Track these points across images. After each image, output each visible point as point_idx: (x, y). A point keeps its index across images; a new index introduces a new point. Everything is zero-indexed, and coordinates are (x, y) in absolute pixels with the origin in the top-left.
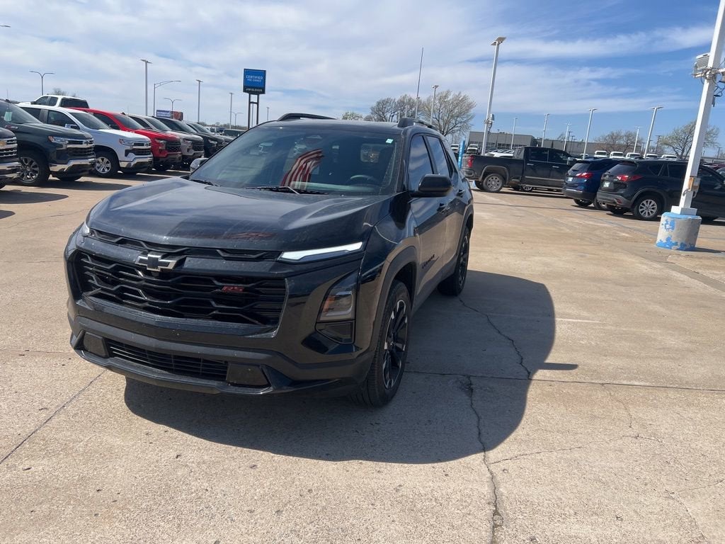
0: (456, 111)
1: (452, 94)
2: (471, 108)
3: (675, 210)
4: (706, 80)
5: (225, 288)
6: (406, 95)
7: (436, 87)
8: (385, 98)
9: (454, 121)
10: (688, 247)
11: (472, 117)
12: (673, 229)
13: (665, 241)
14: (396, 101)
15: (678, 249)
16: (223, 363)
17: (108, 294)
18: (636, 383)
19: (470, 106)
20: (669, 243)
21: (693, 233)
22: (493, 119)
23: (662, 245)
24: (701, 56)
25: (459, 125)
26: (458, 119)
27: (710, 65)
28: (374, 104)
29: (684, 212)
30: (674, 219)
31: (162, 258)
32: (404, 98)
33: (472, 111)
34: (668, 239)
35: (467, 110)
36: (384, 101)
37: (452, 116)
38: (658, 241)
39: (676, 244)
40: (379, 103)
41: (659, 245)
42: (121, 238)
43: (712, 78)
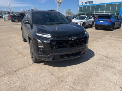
42: (62, 36)
43: (59, 3)
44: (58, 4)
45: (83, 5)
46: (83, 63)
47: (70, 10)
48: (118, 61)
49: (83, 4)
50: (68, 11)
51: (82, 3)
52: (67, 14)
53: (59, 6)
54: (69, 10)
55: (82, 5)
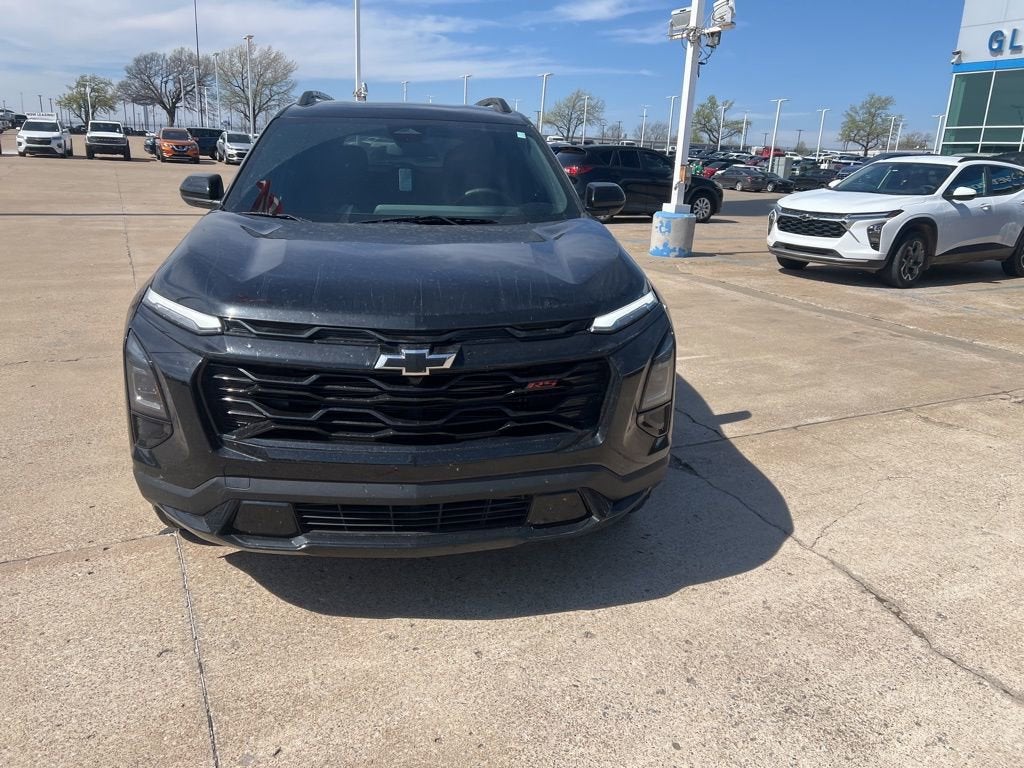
0: (269, 75)
1: (258, 49)
2: (290, 71)
3: (668, 208)
4: (689, 43)
5: (531, 386)
6: (182, 49)
7: (250, 37)
8: (147, 52)
9: (267, 92)
10: (687, 252)
11: (294, 85)
12: (669, 232)
13: (661, 248)
14: (167, 57)
15: (676, 256)
16: (523, 498)
17: (297, 428)
18: (820, 420)
19: (288, 69)
20: (666, 250)
21: (689, 236)
22: (366, 90)
23: (657, 252)
24: (678, 11)
25: (276, 97)
26: (275, 88)
27: (693, 23)
28: (131, 63)
29: (678, 210)
30: (669, 218)
31: (431, 353)
32: (181, 53)
33: (293, 76)
34: (665, 245)
35: (285, 75)
36: (145, 58)
37: (264, 84)
38: (652, 248)
39: (674, 250)
40: (138, 61)
41: (653, 253)
42: (317, 329)
43: (697, 41)
44: (690, 50)
45: (1007, 55)
46: (563, 616)
47: (886, 103)
48: (981, 676)
49: (999, 50)
50: (861, 116)
51: (997, 36)
52: (848, 138)
53: (698, 65)
54: (877, 106)
55: (985, 56)
